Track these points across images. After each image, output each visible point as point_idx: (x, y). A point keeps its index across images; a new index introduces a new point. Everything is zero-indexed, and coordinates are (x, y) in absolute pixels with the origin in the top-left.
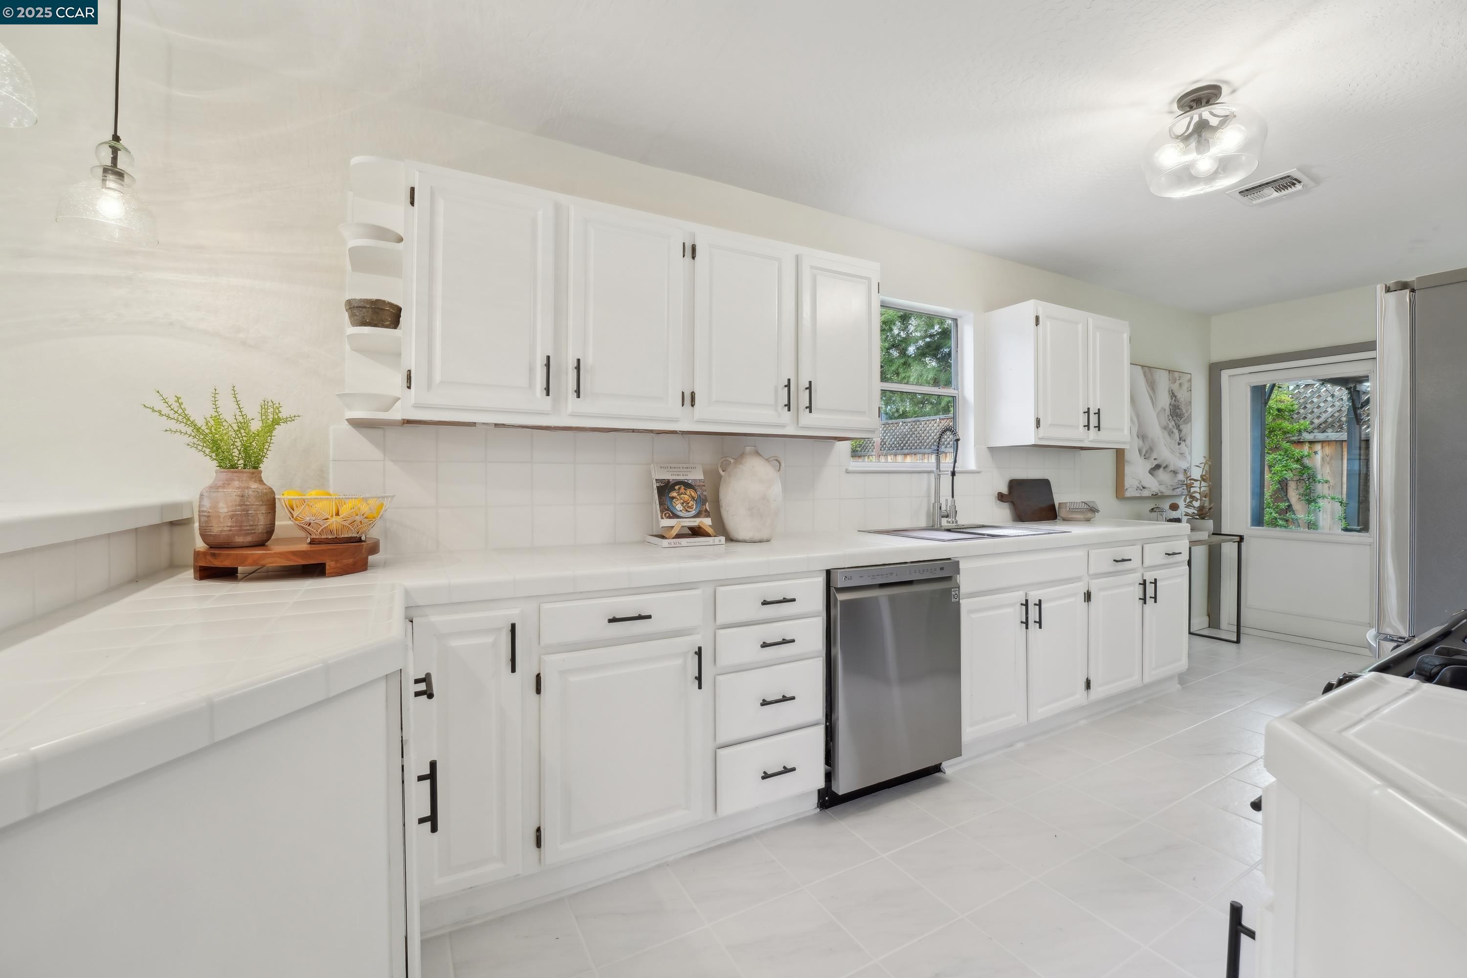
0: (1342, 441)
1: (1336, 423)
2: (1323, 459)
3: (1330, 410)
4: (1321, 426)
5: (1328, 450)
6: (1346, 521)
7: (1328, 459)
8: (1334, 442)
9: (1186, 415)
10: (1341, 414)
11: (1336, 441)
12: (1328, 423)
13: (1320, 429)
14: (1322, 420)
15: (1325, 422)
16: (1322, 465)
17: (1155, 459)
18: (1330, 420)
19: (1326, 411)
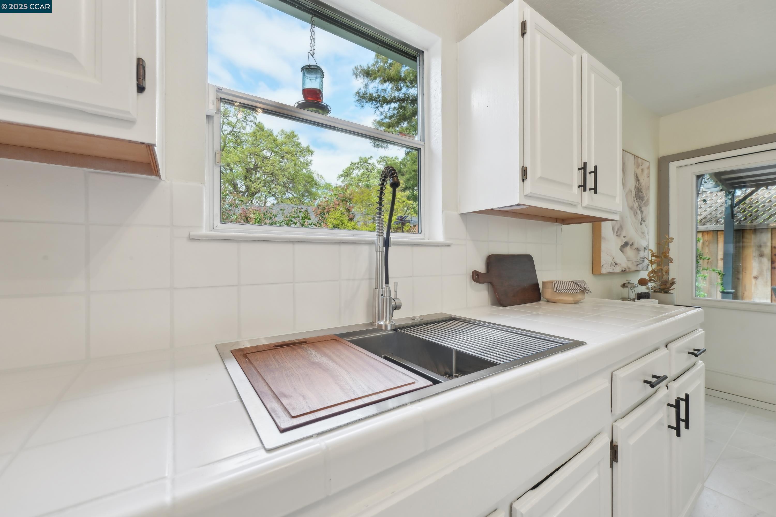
0: (718, 231)
1: (713, 218)
2: (703, 243)
3: (708, 209)
4: (702, 221)
5: (707, 237)
6: (723, 286)
7: (707, 243)
8: (712, 232)
9: (646, 198)
10: (717, 212)
11: (713, 231)
12: (707, 219)
13: (702, 223)
14: (702, 217)
15: (705, 218)
16: (702, 248)
17: (624, 237)
18: (709, 217)
19: (706, 211)
